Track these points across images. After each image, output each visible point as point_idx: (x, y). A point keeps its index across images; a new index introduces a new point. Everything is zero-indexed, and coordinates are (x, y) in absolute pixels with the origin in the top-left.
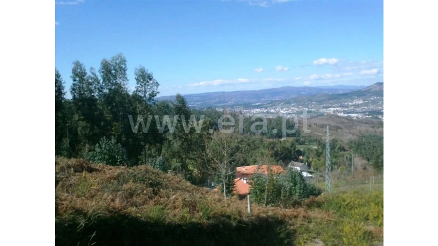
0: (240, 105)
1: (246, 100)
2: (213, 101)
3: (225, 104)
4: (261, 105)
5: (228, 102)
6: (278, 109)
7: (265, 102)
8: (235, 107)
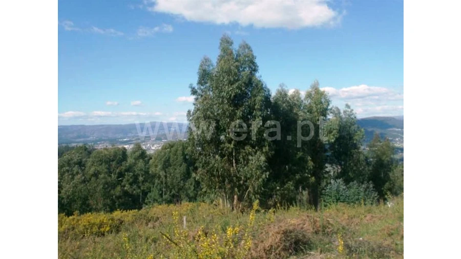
0: (105, 140)
1: (111, 136)
2: (71, 135)
3: (86, 139)
4: (129, 141)
5: (88, 137)
6: (148, 145)
7: (133, 138)
8: (98, 143)
